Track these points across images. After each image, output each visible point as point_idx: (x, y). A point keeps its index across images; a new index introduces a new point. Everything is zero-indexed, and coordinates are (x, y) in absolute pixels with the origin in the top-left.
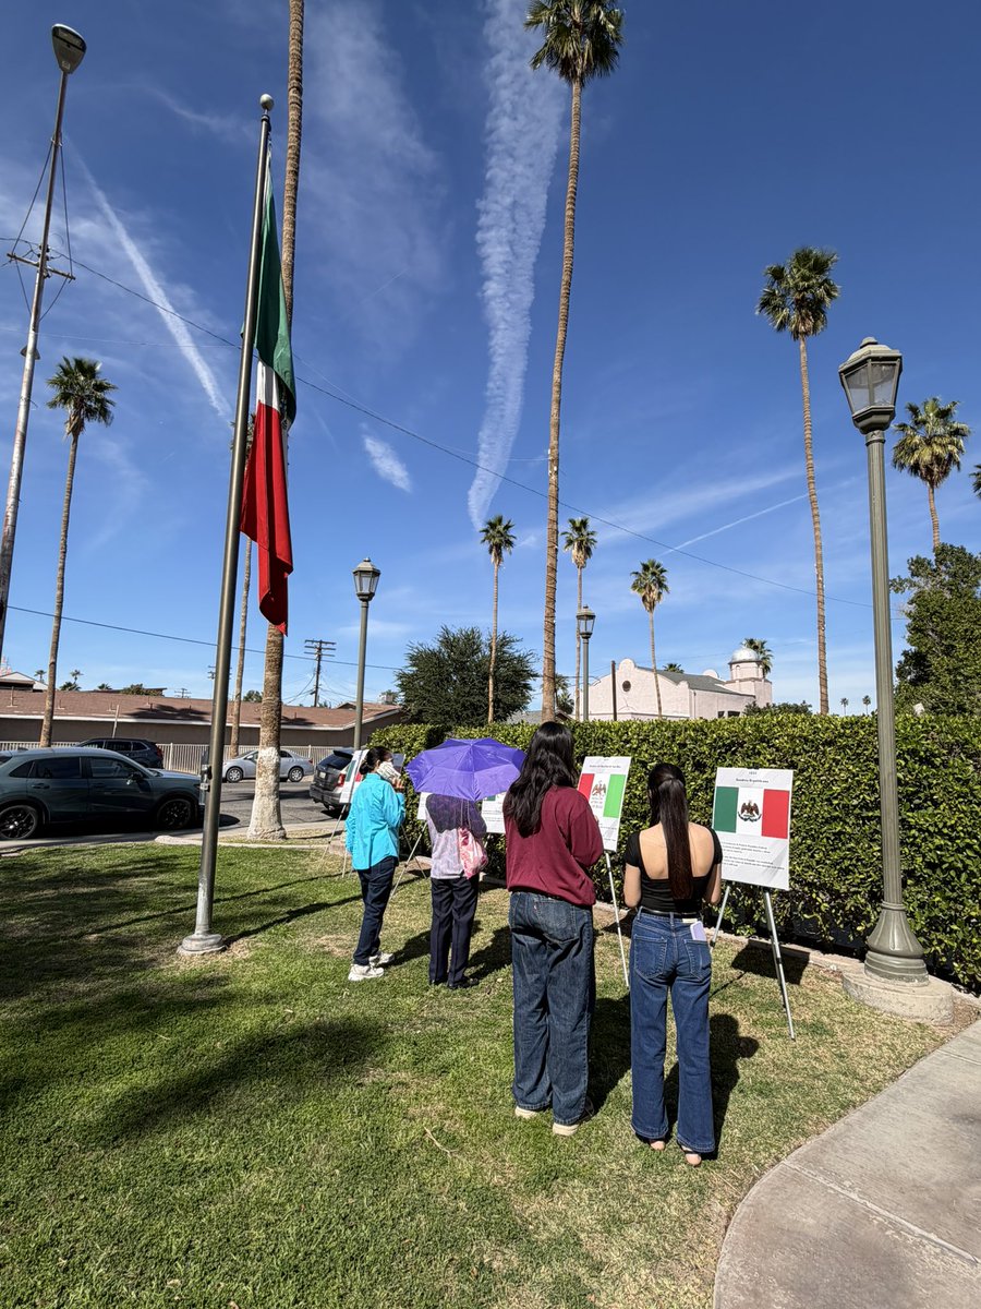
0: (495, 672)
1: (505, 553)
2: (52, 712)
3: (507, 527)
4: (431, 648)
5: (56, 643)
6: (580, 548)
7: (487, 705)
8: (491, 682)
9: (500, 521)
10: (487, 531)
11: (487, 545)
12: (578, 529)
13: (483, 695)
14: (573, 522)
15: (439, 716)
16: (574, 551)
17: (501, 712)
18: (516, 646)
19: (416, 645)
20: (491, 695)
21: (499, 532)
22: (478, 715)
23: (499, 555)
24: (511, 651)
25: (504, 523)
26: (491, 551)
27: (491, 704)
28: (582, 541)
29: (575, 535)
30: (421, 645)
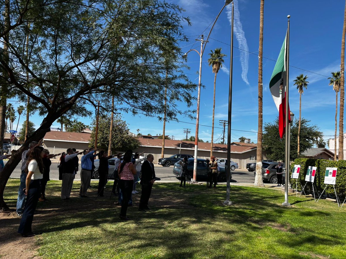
0: (300, 134)
1: (304, 88)
2: (164, 146)
3: (305, 78)
4: (273, 125)
5: (165, 126)
6: (337, 83)
7: (297, 146)
8: (298, 138)
9: (302, 76)
10: (296, 80)
11: (296, 86)
12: (336, 77)
13: (295, 142)
14: (333, 74)
15: (278, 150)
16: (334, 86)
17: (302, 149)
18: (308, 123)
19: (267, 123)
20: (298, 142)
21: (302, 81)
22: (294, 150)
23: (301, 89)
24: (306, 125)
25: (304, 77)
26: (297, 88)
27: (299, 145)
28: (338, 81)
29: (334, 79)
30: (269, 124)
